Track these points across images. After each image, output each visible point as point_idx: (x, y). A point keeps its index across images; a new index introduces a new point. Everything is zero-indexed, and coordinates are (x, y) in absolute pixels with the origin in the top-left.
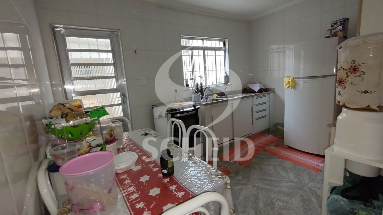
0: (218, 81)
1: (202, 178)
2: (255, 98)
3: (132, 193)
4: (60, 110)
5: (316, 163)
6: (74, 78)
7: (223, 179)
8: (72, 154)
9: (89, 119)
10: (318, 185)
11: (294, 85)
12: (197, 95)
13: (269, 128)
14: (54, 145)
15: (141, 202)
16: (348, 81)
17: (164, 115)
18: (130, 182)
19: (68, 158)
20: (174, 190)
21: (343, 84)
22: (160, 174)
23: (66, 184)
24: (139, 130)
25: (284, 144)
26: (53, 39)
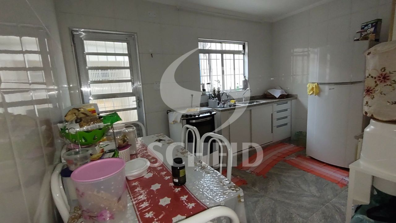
0: (236, 85)
1: (214, 189)
2: (275, 105)
3: (143, 202)
4: (74, 115)
5: (341, 177)
6: (91, 81)
7: (237, 192)
8: (85, 160)
9: (102, 125)
10: (343, 202)
11: (318, 91)
12: (214, 100)
13: (290, 137)
14: (69, 149)
15: (150, 212)
16: (377, 90)
17: (179, 120)
18: (141, 189)
19: (81, 163)
20: (185, 201)
21: (371, 93)
22: (172, 183)
23: (77, 190)
24: (153, 136)
25: (306, 155)
26: (71, 43)
